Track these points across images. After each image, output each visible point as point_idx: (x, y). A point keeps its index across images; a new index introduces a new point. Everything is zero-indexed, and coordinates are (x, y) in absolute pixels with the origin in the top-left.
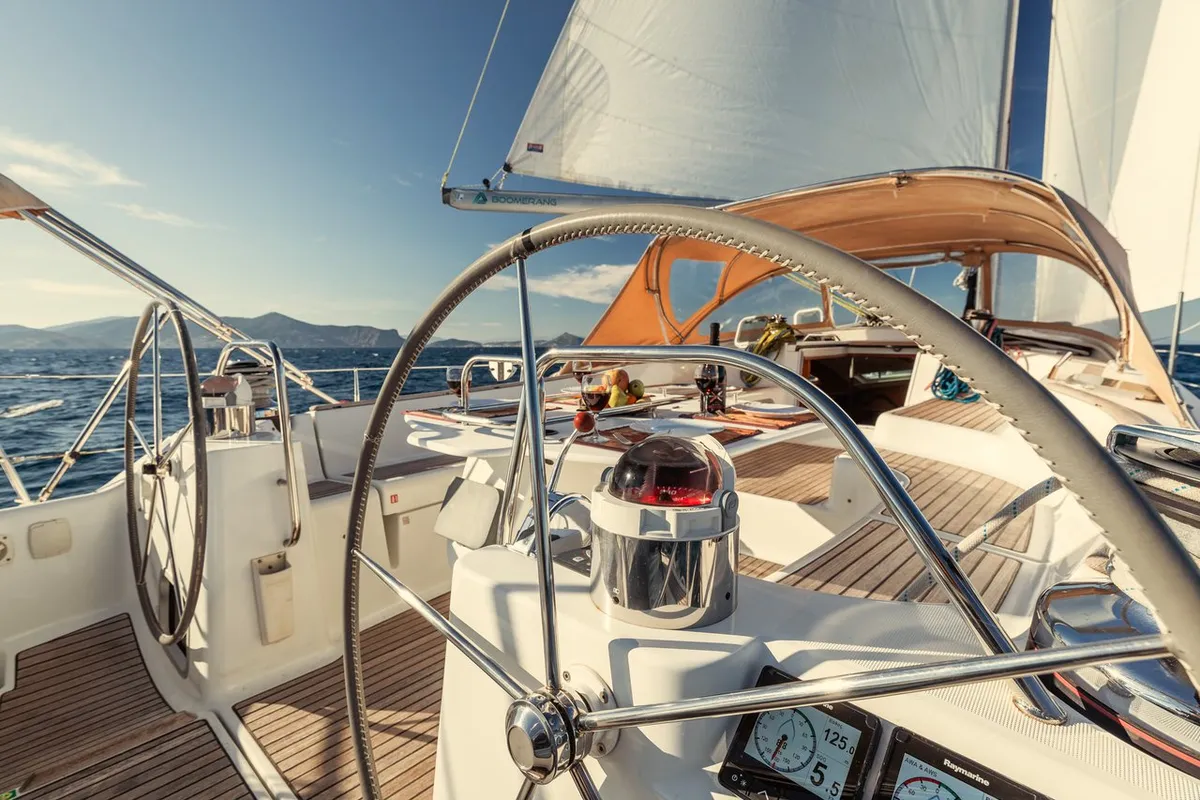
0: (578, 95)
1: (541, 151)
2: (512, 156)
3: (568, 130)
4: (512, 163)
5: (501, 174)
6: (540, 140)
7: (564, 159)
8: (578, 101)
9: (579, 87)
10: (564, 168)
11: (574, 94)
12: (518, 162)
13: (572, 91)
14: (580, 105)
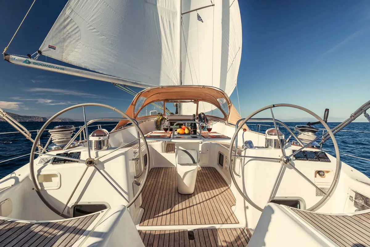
0: (69, 33)
1: (55, 49)
2: (42, 49)
3: (66, 44)
4: (42, 50)
5: (36, 54)
6: (54, 45)
7: (64, 54)
8: (69, 35)
9: (70, 31)
10: (64, 57)
11: (68, 32)
12: (45, 51)
13: (67, 32)
14: (70, 37)
